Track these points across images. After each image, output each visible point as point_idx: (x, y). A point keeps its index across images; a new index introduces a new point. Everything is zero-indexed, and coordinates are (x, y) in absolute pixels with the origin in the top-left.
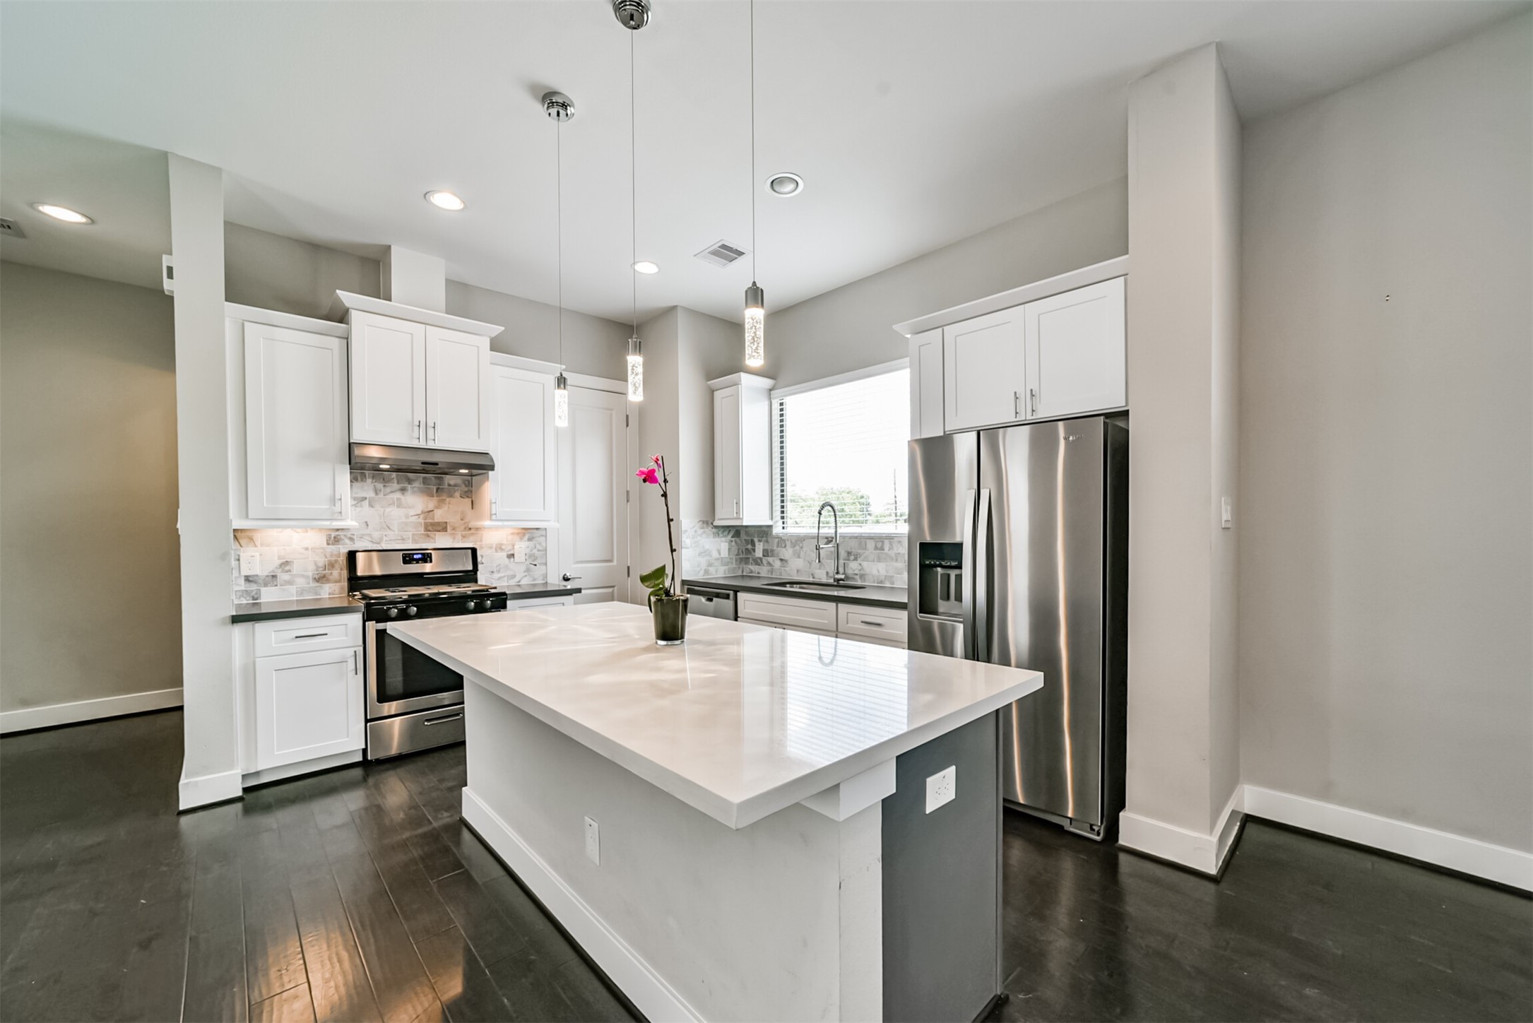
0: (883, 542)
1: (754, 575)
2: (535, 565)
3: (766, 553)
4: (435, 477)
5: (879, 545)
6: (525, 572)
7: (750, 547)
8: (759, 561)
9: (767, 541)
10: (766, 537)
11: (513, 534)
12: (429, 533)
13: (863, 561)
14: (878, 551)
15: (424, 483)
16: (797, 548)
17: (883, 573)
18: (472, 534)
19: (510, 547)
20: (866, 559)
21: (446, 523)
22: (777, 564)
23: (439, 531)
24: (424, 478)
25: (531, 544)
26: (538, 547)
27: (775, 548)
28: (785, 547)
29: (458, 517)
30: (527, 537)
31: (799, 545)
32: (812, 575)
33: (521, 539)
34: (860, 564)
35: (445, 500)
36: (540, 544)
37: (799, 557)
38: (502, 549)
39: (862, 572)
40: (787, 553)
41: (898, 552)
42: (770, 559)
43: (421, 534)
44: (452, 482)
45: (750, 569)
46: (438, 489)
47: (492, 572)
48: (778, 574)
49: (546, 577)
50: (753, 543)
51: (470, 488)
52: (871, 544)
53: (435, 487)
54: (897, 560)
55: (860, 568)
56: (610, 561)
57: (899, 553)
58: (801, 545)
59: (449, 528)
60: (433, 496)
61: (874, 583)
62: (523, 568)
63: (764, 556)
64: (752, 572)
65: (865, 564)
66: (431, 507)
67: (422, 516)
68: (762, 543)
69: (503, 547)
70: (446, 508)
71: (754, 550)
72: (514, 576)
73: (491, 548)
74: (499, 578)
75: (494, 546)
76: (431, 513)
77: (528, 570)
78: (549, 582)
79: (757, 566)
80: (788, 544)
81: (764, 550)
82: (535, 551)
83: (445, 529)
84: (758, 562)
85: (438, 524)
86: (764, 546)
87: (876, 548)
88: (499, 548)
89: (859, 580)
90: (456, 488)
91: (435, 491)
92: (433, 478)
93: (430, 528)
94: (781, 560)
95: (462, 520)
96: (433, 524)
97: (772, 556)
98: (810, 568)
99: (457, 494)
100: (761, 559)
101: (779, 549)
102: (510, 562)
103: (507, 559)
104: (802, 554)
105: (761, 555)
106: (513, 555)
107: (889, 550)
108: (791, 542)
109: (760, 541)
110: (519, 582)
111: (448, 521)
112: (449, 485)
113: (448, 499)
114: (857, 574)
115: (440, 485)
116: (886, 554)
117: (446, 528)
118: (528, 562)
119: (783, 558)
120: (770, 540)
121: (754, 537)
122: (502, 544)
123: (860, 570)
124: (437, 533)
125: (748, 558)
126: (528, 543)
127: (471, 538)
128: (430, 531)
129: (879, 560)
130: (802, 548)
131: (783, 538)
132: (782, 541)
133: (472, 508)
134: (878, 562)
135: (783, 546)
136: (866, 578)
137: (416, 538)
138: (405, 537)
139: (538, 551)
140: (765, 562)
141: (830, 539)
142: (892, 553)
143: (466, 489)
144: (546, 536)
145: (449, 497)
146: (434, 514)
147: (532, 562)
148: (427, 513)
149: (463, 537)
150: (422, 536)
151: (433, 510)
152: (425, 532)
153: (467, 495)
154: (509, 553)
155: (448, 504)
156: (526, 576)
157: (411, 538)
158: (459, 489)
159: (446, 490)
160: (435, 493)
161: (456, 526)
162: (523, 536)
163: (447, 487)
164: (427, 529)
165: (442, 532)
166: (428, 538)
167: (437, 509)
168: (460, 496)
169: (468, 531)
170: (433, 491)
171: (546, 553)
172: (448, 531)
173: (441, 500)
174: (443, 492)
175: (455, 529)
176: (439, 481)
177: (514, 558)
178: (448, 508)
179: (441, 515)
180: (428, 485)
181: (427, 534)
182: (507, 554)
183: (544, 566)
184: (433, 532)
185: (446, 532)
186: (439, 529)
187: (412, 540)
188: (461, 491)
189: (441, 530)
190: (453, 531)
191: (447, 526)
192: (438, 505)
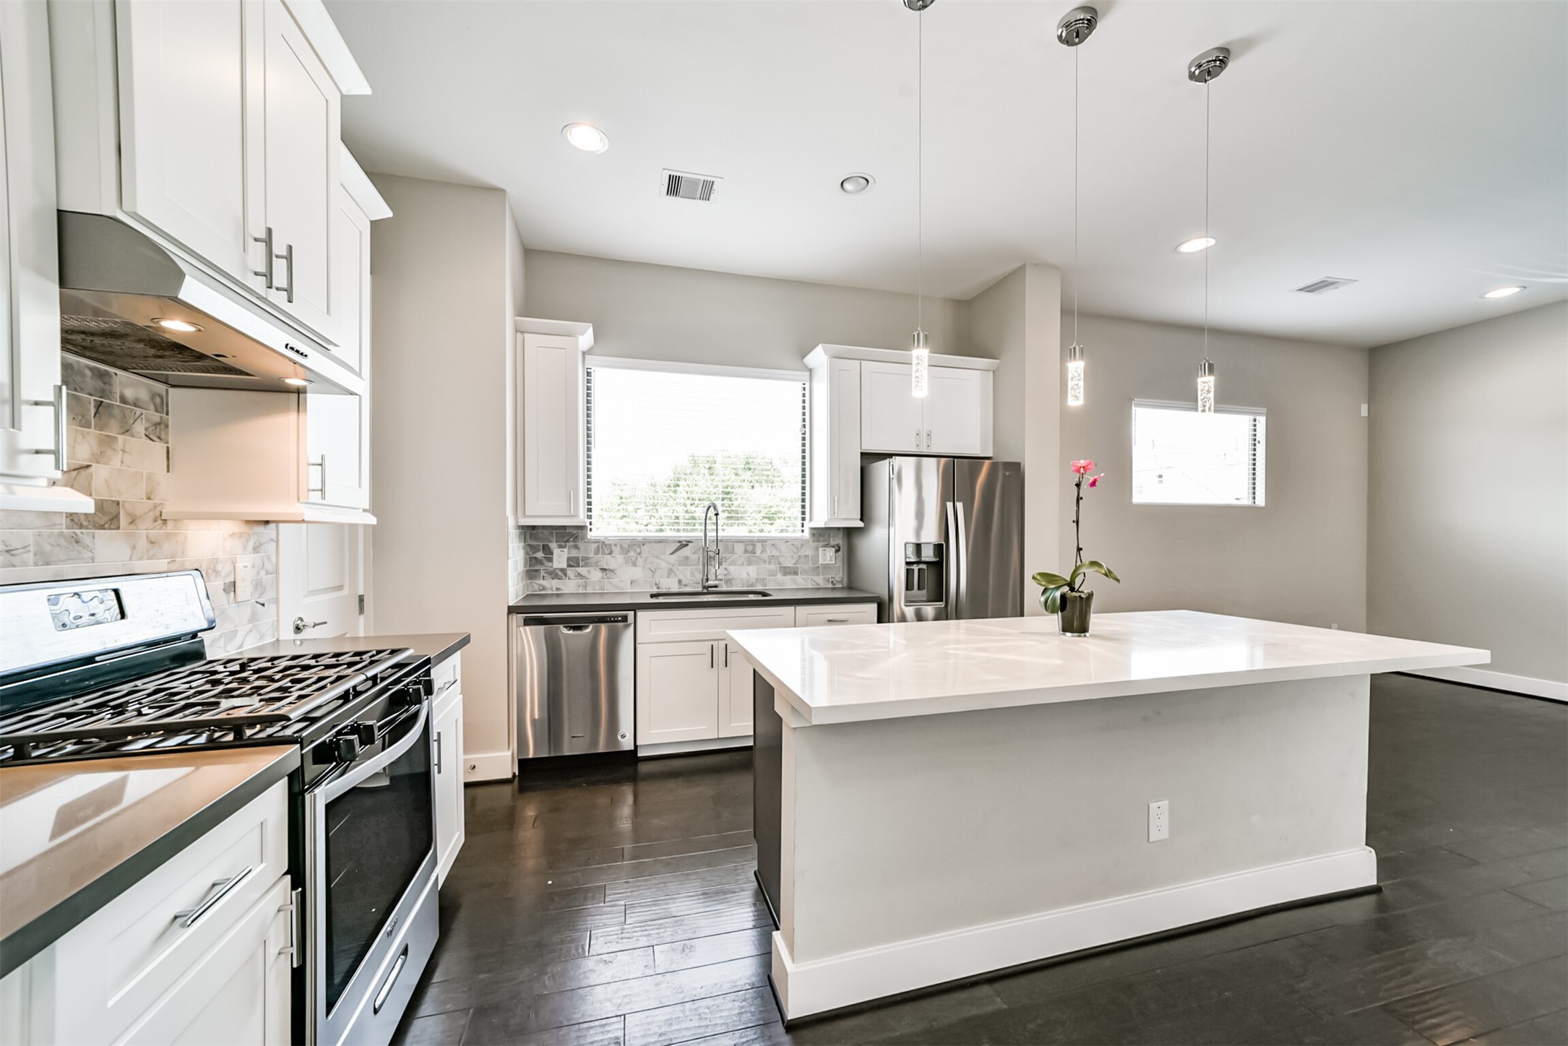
0: (754, 545)
1: (550, 592)
2: (263, 605)
3: (573, 562)
4: (92, 369)
5: (750, 548)
6: (249, 622)
7: (540, 555)
8: (560, 573)
9: (576, 547)
10: (574, 541)
11: (233, 534)
12: (78, 531)
13: (730, 564)
14: (748, 555)
16: (632, 554)
17: (754, 575)
18: (169, 535)
19: (228, 568)
20: (733, 563)
21: (118, 503)
22: (595, 575)
23: (102, 527)
25: (258, 558)
26: (269, 566)
27: (592, 555)
28: (611, 553)
29: (141, 491)
30: (251, 546)
31: (635, 551)
32: (656, 584)
33: (245, 548)
34: (726, 569)
35: (113, 439)
36: (270, 558)
37: (635, 564)
38: (218, 573)
39: (729, 577)
40: (614, 561)
41: (772, 554)
42: (580, 570)
43: (62, 535)
44: (130, 394)
45: (540, 585)
46: (99, 405)
48: (597, 587)
49: (278, 629)
50: (547, 550)
51: (164, 415)
52: (739, 548)
53: (92, 398)
54: (770, 562)
55: (725, 572)
56: (340, 588)
57: (773, 556)
58: (638, 551)
59: (123, 521)
61: (743, 587)
62: (247, 612)
63: (569, 566)
64: (544, 589)
65: (732, 568)
66: (83, 455)
68: (566, 550)
69: (219, 567)
70: (115, 461)
71: (551, 560)
72: (234, 635)
75: (204, 565)
76: (84, 473)
77: (253, 617)
78: (280, 639)
79: (556, 580)
80: (616, 550)
81: (569, 559)
82: (263, 573)
83: (115, 522)
84: (554, 575)
85: (102, 506)
86: (569, 554)
87: (746, 551)
88: (213, 568)
89: (724, 586)
90: (138, 411)
91: (93, 411)
92: (88, 373)
94: (603, 570)
95: (149, 498)
97: (586, 565)
98: (653, 577)
99: (140, 428)
100: (563, 570)
101: (600, 556)
102: (229, 603)
103: (224, 596)
104: (640, 561)
105: (564, 566)
106: (234, 584)
107: (761, 553)
108: (621, 547)
109: (560, 547)
110: (240, 647)
111: (120, 500)
112: (122, 399)
113: (121, 438)
114: (722, 580)
116: (758, 557)
117: (117, 517)
118: (253, 600)
119: (605, 567)
120: (581, 544)
121: (551, 542)
122: (217, 559)
123: (725, 575)
124: (97, 532)
125: (536, 571)
126: (254, 556)
127: (167, 547)
128: (81, 527)
129: (750, 564)
130: (640, 554)
131: (607, 542)
132: (604, 547)
133: (168, 471)
134: (749, 565)
135: (607, 552)
136: (733, 583)
137: (47, 548)
138: (15, 544)
139: (267, 573)
140: (570, 572)
141: (684, 543)
142: (765, 556)
143: (156, 417)
144: (277, 542)
145: (123, 433)
146: (91, 475)
147: (259, 598)
148: (75, 473)
149: (152, 542)
150: (62, 541)
151: (88, 466)
152: (67, 528)
153: (158, 434)
154: (227, 581)
155: (120, 452)
156: (251, 630)
157: (31, 548)
158: (142, 414)
159: (116, 411)
160: (94, 416)
161: (138, 512)
162: (248, 541)
163: (118, 403)
164: (72, 520)
165: (110, 529)
166: (75, 545)
167: (98, 462)
168: (146, 435)
169: (161, 529)
170: (89, 410)
171: (277, 578)
172: (121, 527)
173: (108, 439)
174: (111, 416)
175: (136, 521)
176: (101, 384)
177: (235, 591)
178: (122, 462)
179: (106, 481)
180: (76, 390)
181: (75, 533)
182: (225, 583)
183: (275, 606)
184: (87, 528)
185: (118, 528)
186: (102, 523)
187: (35, 555)
188: (148, 420)
189: (106, 523)
190: (132, 526)
191: (119, 513)
192: (101, 453)
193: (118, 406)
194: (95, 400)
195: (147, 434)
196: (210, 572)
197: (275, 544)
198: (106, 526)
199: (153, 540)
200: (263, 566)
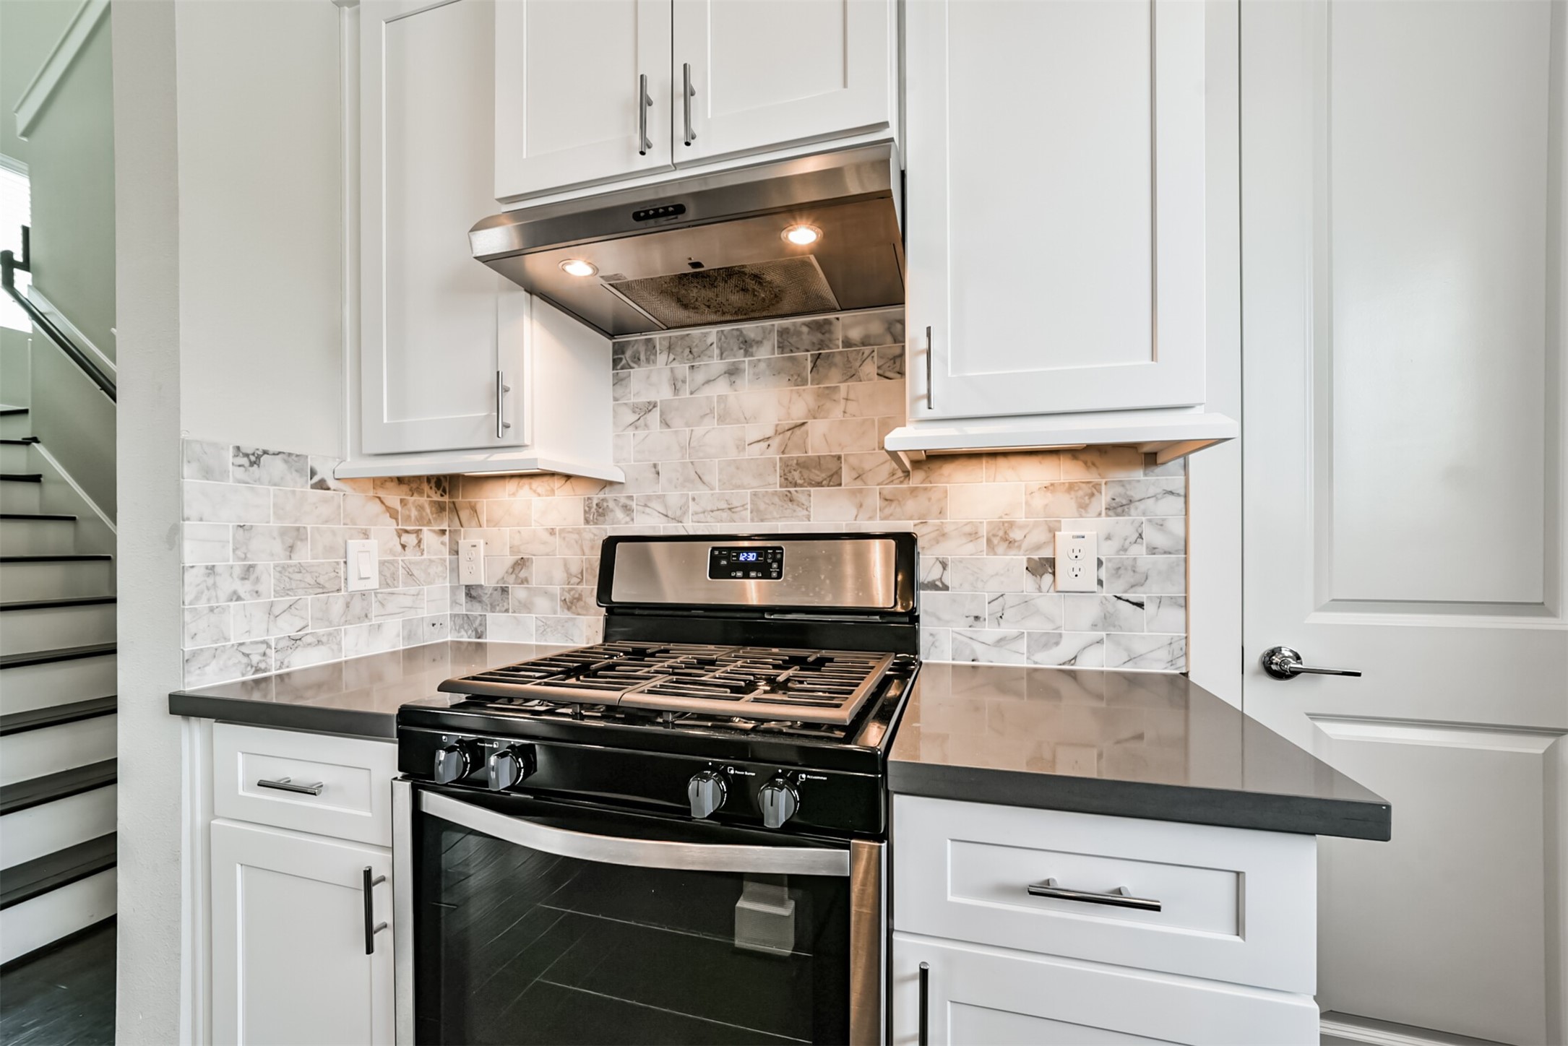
2: (1140, 605)
4: (807, 325)
6: (1094, 626)
11: (1050, 488)
12: (792, 489)
15: (781, 347)
18: (913, 491)
19: (1039, 536)
21: (839, 458)
23: (819, 484)
24: (783, 333)
25: (1123, 526)
26: (1152, 536)
29: (872, 440)
30: (1104, 499)
33: (1083, 507)
35: (835, 389)
36: (1161, 525)
38: (1011, 543)
43: (775, 493)
44: (855, 334)
46: (817, 359)
47: (977, 618)
53: (809, 353)
59: (846, 476)
60: (804, 382)
62: (1090, 610)
66: (798, 411)
67: (775, 443)
69: (1016, 535)
70: (837, 412)
72: (1054, 640)
73: (973, 536)
74: (1001, 642)
75: (984, 531)
76: (798, 432)
77: (1107, 621)
82: (1138, 551)
83: (834, 479)
85: (818, 462)
88: (1002, 536)
90: (867, 350)
91: (809, 366)
92: (805, 329)
93: (796, 475)
96: (803, 465)
99: (870, 368)
102: (1040, 589)
103: (1028, 582)
106: (1051, 563)
111: (842, 454)
112: (847, 343)
113: (843, 386)
115: (822, 345)
117: (838, 473)
118: (1107, 592)
122: (1011, 524)
124: (812, 489)
126: (1109, 522)
127: (911, 505)
128: (796, 485)
137: (762, 506)
138: (735, 504)
139: (1153, 550)
144: (1186, 496)
145: (845, 381)
146: (807, 433)
147: (1126, 592)
148: (790, 432)
149: (886, 500)
150: (776, 500)
151: (803, 424)
152: (781, 486)
153: (897, 369)
154: (1036, 557)
155: (843, 402)
156: (1100, 642)
157: (749, 506)
158: (873, 351)
159: (838, 359)
160: (811, 372)
161: (867, 466)
162: (1092, 495)
163: (841, 349)
164: (786, 479)
165: (828, 486)
166: (790, 504)
167: (815, 418)
168: (878, 374)
169: (901, 482)
170: (805, 368)
171: (1186, 561)
172: (843, 484)
173: (827, 392)
174: (832, 365)
175: (864, 476)
176: (820, 336)
177: (1054, 574)
178: (845, 412)
179: (824, 435)
180: (792, 351)
181: (789, 492)
182: (1029, 560)
183: (1182, 611)
184: (801, 486)
185: (840, 485)
186: (819, 479)
187: (751, 512)
188: (881, 357)
189: (825, 479)
190: (859, 482)
191: (841, 468)
192: (819, 407)
193: (841, 352)
194: (812, 355)
195: (881, 372)
196: (995, 541)
197: (1182, 499)
198: (824, 483)
199: (888, 498)
200: (1140, 536)
